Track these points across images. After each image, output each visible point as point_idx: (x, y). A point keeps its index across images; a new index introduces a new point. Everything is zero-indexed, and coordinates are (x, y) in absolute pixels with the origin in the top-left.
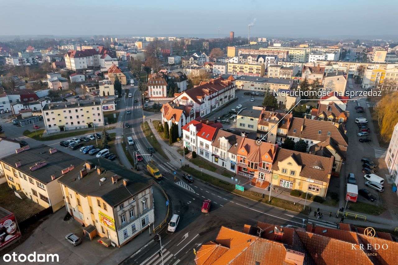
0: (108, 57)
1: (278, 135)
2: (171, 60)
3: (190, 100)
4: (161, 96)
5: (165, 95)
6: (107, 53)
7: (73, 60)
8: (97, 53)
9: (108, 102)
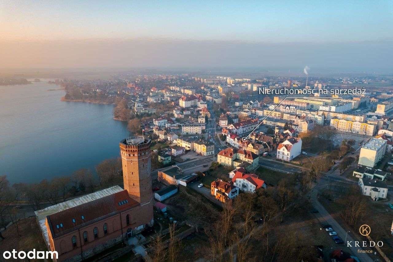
0: (202, 101)
1: (256, 140)
2: (237, 104)
3: (234, 127)
4: (225, 125)
5: (227, 125)
6: (201, 99)
7: (184, 102)
8: (196, 98)
9: (203, 126)
